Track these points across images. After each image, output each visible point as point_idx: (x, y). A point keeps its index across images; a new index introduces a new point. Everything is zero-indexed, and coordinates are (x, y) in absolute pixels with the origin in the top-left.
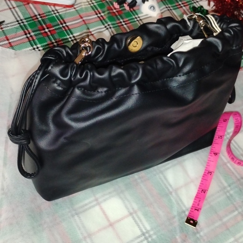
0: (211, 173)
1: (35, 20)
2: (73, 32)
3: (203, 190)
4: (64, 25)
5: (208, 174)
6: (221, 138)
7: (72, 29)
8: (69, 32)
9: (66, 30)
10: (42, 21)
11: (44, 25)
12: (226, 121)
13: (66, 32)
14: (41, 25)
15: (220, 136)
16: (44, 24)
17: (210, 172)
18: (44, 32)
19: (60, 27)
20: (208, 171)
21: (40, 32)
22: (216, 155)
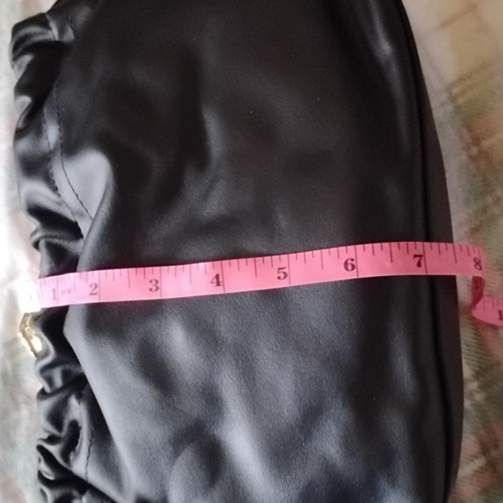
0: (157, 289)
3: (96, 286)
5: (151, 282)
6: (279, 278)
12: (350, 267)
15: (286, 270)
17: (158, 285)
20: (158, 279)
22: (215, 284)
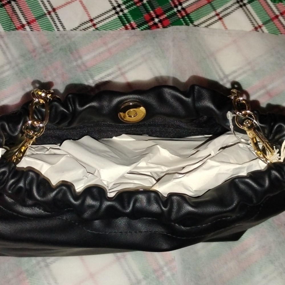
1: (138, 5)
2: (193, 19)
4: (180, 8)
7: (191, 14)
8: (188, 20)
9: (183, 17)
10: (148, 5)
11: (152, 12)
13: (183, 20)
14: (148, 12)
16: (152, 10)
18: (153, 23)
19: (174, 12)
21: (148, 24)
